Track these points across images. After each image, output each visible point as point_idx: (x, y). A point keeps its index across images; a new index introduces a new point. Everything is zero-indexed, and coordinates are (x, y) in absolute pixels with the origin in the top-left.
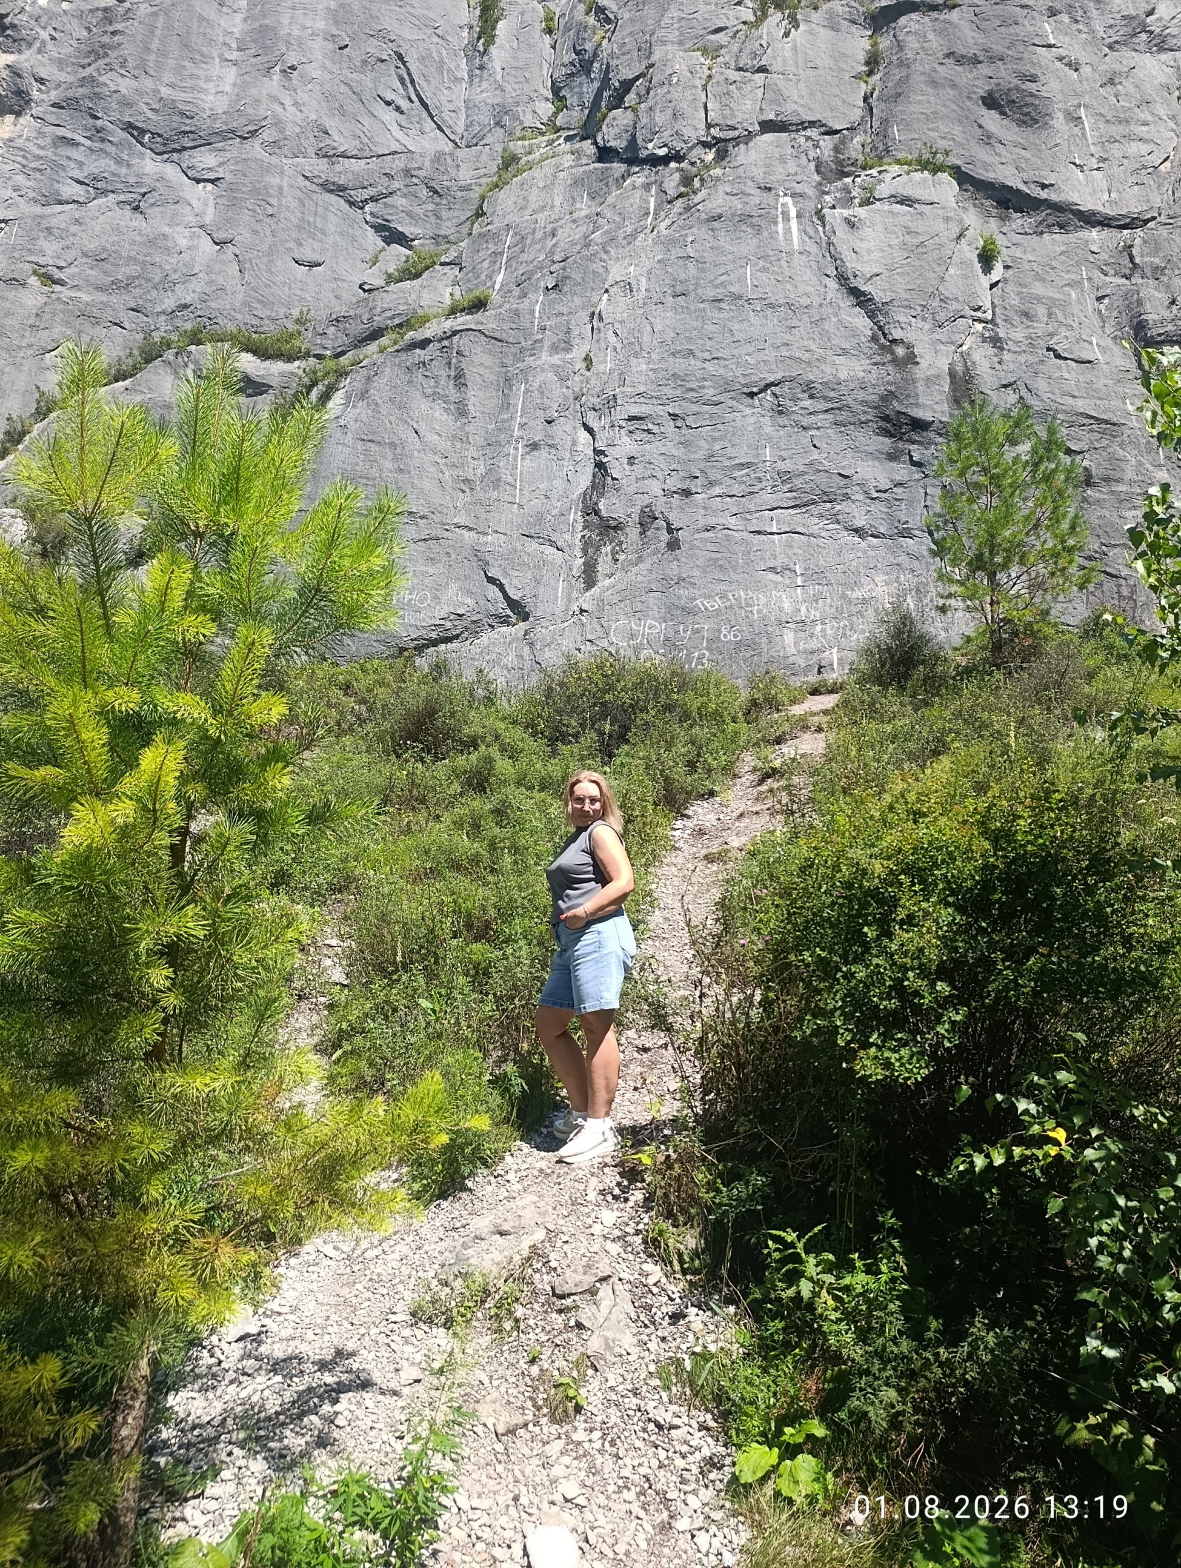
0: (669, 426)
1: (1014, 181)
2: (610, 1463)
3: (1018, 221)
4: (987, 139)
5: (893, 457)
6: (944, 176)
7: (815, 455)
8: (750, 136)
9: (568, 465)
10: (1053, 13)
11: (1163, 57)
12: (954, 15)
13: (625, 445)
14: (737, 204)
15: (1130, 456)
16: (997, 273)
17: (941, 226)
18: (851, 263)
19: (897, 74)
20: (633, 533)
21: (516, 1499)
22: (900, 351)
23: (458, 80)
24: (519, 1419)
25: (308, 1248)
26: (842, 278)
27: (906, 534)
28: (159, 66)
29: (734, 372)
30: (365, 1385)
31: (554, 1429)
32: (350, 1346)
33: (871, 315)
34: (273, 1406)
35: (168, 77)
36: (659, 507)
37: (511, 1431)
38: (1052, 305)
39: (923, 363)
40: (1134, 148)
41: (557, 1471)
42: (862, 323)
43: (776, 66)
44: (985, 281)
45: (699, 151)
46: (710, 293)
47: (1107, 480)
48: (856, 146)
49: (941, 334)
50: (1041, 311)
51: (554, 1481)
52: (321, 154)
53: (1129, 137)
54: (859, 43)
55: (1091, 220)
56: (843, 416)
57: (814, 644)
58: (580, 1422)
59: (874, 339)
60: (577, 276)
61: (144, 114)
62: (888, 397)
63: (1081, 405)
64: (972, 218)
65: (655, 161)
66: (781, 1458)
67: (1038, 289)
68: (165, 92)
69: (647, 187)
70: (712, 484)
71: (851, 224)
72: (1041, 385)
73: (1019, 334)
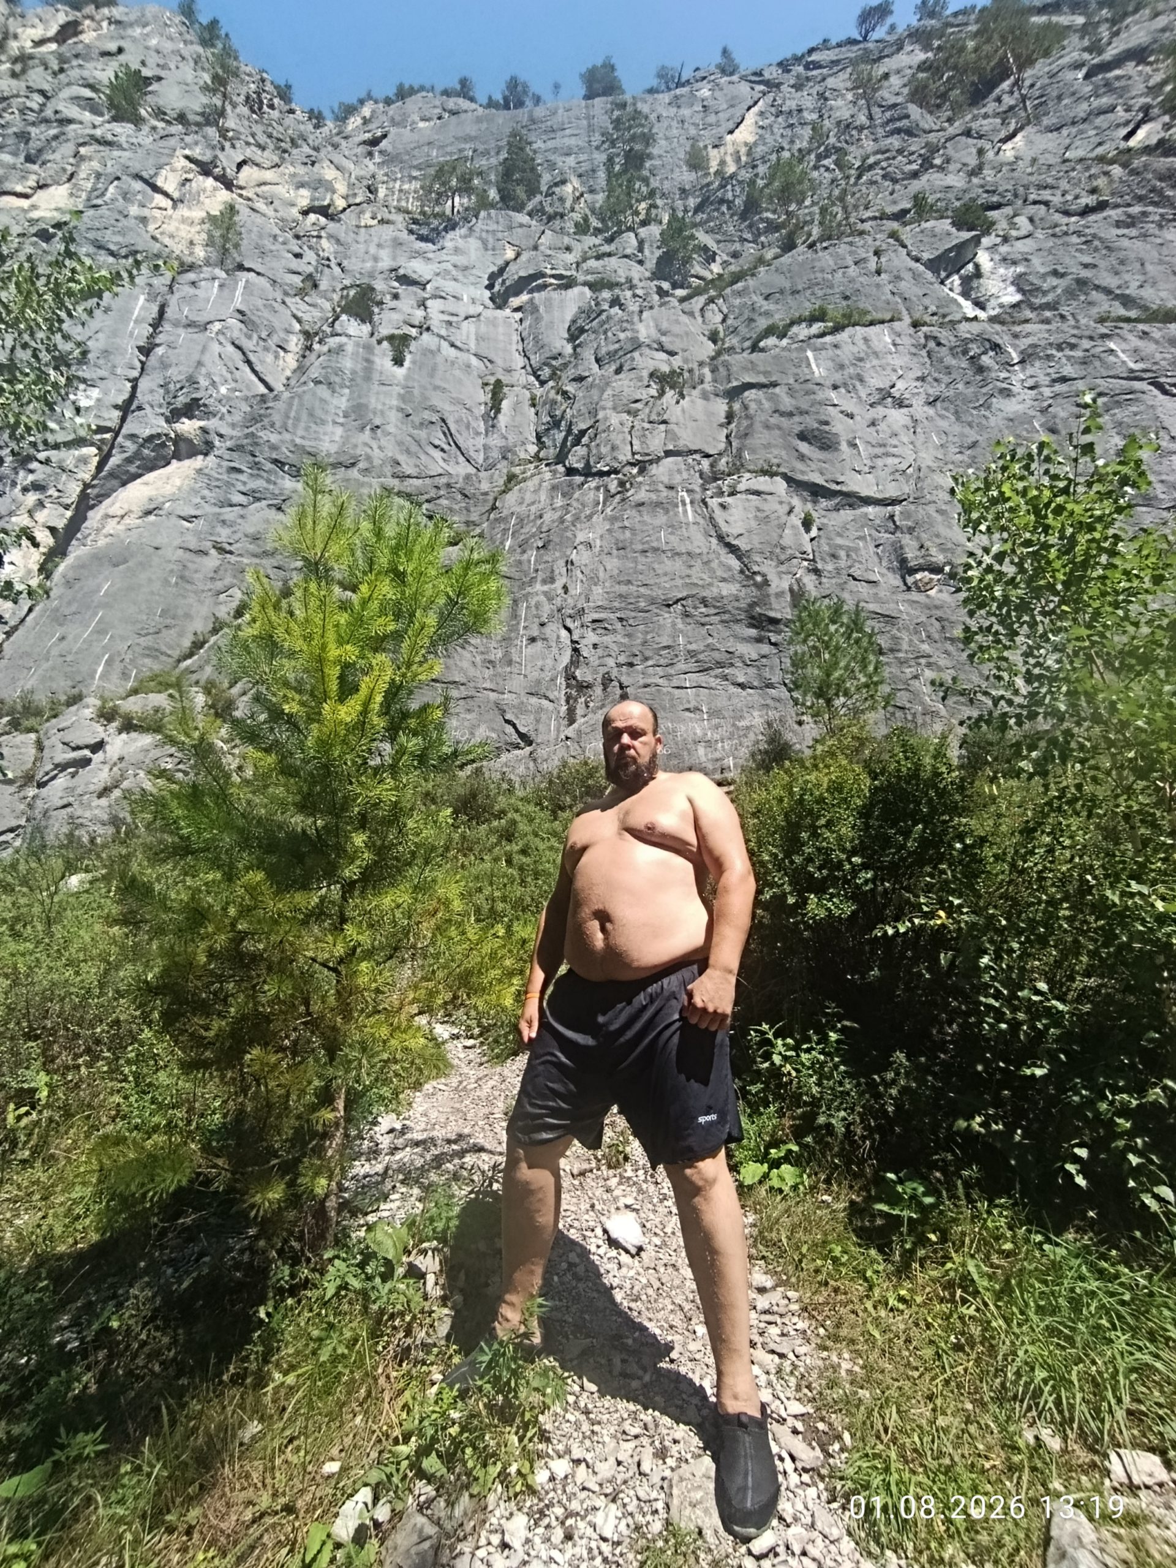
0: (618, 625)
1: (819, 480)
2: (652, 1188)
3: (824, 503)
4: (802, 457)
5: (759, 640)
6: (778, 479)
7: (710, 640)
8: (658, 459)
9: (555, 650)
10: (835, 387)
11: (905, 410)
12: (777, 390)
13: (591, 637)
14: (654, 497)
15: (905, 636)
16: (814, 532)
17: (777, 507)
18: (724, 528)
19: (745, 423)
20: (598, 690)
21: (593, 1206)
22: (759, 579)
23: (478, 434)
24: (586, 1166)
25: (428, 1087)
26: (721, 538)
27: (770, 686)
28: (295, 426)
29: (658, 593)
30: (481, 1149)
31: (611, 1172)
32: (466, 1131)
33: (739, 558)
34: (419, 1162)
35: (300, 432)
36: (614, 673)
37: (582, 1174)
38: (849, 551)
39: (773, 585)
40: (890, 461)
41: (616, 1193)
42: (735, 564)
43: (673, 420)
44: (807, 537)
45: (628, 469)
46: (640, 547)
47: (892, 650)
48: (722, 464)
49: (783, 568)
50: (842, 554)
51: (616, 1199)
52: (395, 476)
53: (887, 455)
54: (721, 407)
55: (868, 501)
56: (726, 617)
57: (717, 755)
58: (628, 1167)
59: (742, 572)
60: (557, 540)
61: (284, 454)
62: (752, 605)
63: (872, 607)
64: (796, 501)
65: (601, 474)
66: (770, 1168)
67: (839, 541)
68: (298, 441)
69: (598, 488)
70: (646, 659)
71: (723, 506)
72: (846, 595)
73: (830, 567)
